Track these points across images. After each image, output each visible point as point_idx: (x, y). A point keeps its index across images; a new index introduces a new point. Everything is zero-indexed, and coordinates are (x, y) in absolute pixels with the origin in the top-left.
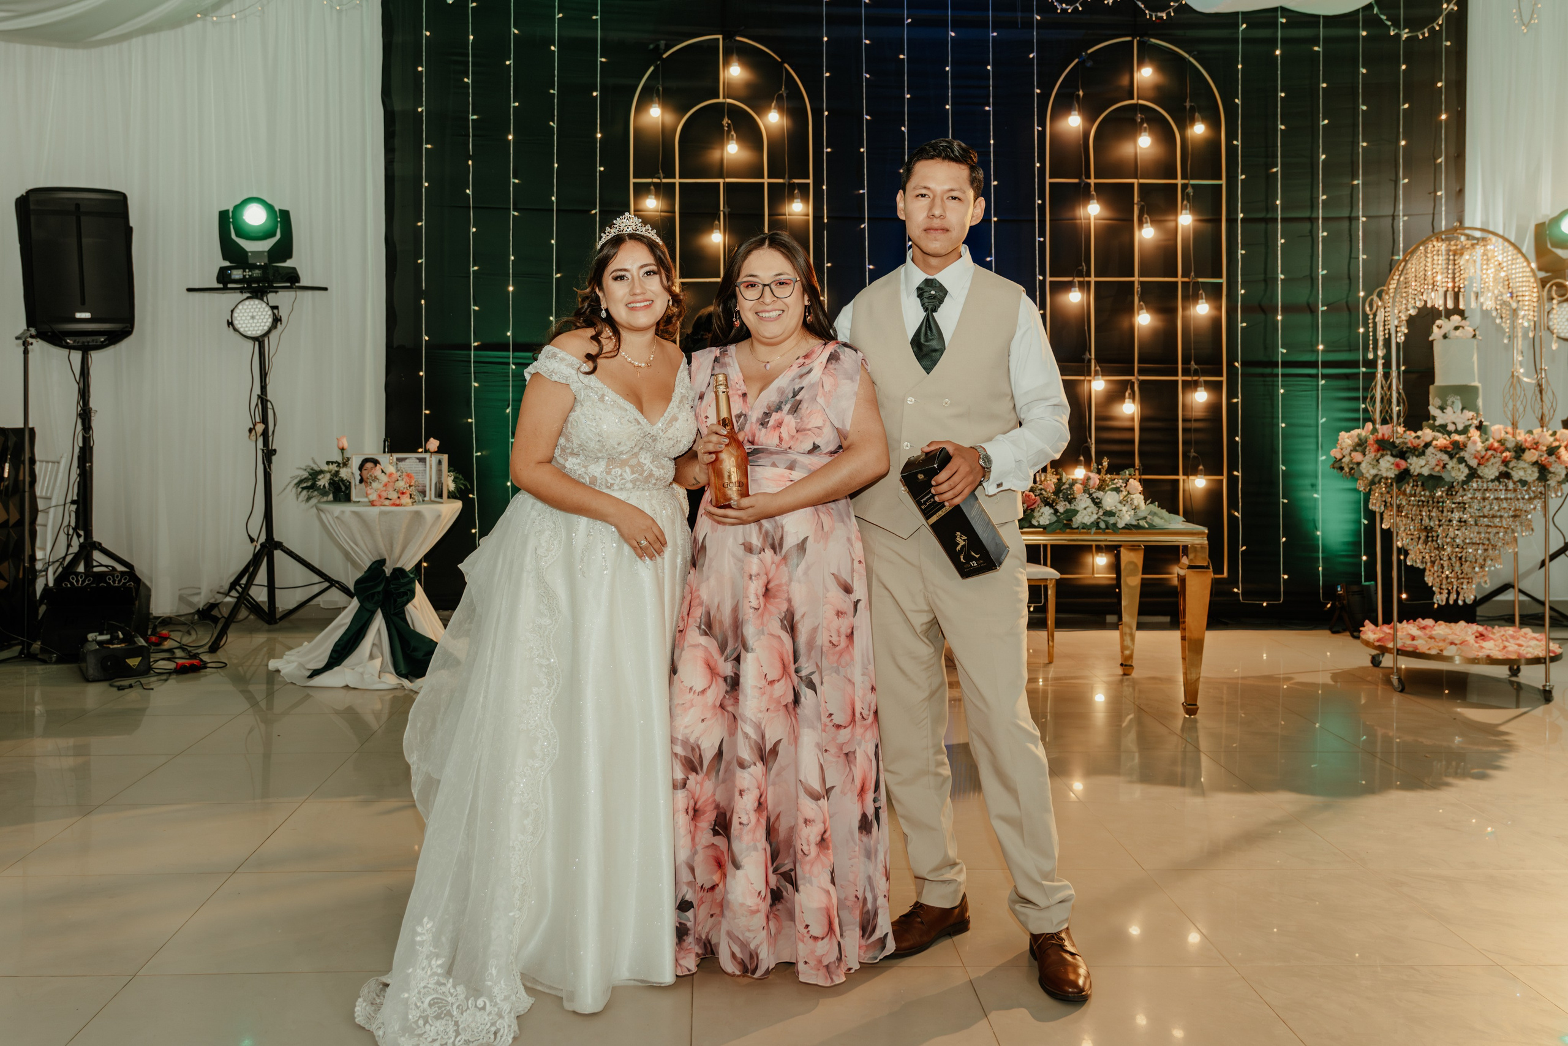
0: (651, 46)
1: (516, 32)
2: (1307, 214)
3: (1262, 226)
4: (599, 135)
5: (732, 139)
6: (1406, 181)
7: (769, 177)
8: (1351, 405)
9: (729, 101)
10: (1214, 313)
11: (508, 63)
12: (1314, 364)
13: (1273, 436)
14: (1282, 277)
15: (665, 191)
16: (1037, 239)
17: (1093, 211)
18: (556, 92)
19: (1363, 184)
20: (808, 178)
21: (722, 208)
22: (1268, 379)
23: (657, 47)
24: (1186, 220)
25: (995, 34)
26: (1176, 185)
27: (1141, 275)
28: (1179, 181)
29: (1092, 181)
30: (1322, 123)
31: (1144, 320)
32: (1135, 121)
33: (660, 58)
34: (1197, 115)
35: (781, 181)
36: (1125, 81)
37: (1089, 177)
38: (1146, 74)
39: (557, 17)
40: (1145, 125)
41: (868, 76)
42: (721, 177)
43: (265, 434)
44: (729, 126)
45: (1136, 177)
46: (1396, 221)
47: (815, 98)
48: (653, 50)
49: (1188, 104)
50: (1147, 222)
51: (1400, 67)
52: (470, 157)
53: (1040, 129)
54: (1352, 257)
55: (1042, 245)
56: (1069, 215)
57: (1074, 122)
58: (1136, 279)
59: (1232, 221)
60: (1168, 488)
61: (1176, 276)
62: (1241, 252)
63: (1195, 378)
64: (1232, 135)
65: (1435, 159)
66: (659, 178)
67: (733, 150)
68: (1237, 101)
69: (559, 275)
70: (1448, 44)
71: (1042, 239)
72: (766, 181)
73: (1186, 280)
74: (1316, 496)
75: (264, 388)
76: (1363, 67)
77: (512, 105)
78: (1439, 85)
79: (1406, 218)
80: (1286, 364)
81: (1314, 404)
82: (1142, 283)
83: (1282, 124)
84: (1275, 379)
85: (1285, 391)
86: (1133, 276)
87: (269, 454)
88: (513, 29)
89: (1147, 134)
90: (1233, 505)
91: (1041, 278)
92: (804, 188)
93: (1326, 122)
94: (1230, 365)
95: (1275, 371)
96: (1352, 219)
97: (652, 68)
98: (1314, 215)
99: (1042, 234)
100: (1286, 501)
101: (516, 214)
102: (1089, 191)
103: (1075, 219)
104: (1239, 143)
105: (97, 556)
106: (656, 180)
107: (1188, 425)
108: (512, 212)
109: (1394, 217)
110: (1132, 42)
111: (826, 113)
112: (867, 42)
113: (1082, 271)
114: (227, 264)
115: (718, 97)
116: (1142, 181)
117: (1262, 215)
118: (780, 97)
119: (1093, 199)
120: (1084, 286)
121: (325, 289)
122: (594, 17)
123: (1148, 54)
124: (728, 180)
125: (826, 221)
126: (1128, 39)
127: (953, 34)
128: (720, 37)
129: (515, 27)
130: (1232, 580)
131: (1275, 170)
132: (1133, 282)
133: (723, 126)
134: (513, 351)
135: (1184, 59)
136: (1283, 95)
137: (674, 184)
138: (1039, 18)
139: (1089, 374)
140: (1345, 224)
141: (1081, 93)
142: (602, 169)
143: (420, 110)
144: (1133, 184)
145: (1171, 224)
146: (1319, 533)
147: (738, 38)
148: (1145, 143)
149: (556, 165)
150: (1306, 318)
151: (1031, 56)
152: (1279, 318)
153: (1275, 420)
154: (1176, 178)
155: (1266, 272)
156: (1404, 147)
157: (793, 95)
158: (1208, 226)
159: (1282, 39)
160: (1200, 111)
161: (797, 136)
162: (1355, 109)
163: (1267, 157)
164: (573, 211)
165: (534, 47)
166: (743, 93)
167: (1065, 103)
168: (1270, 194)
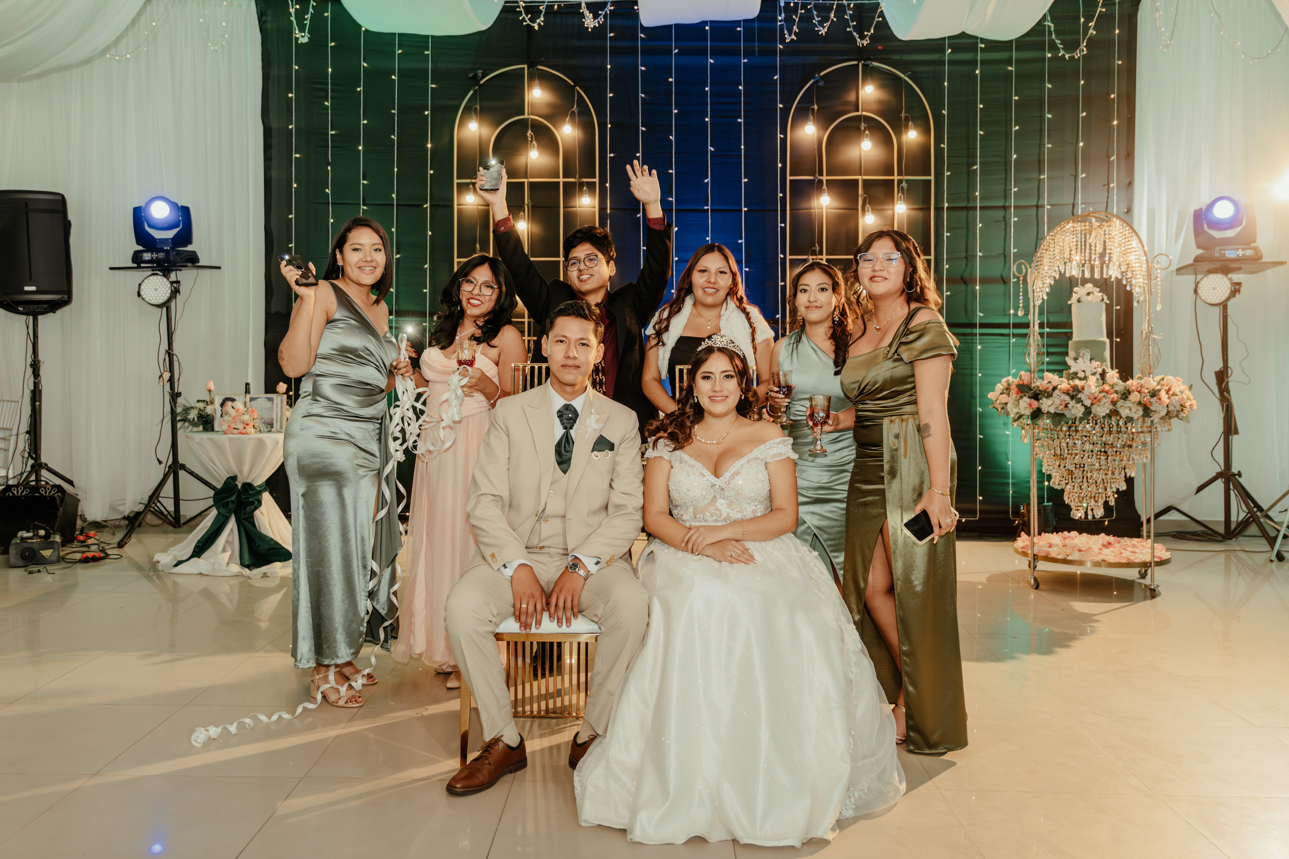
0: (471, 75)
1: (365, 65)
2: (1002, 204)
3: (963, 214)
4: (430, 145)
5: (534, 147)
6: (1084, 175)
7: (564, 177)
9: (532, 117)
11: (358, 89)
12: (1006, 326)
13: (972, 384)
14: (981, 254)
16: (779, 225)
17: (825, 203)
18: (396, 112)
19: (1050, 178)
20: (595, 177)
21: (526, 202)
22: (969, 337)
23: (475, 76)
24: (901, 209)
25: (746, 61)
26: (893, 180)
28: (896, 177)
29: (825, 178)
30: (1014, 129)
32: (859, 129)
33: (477, 83)
34: (911, 124)
35: (573, 180)
36: (852, 97)
37: (821, 174)
38: (869, 91)
39: (397, 53)
40: (867, 132)
41: (643, 96)
42: (526, 177)
43: (171, 380)
44: (532, 137)
45: (860, 174)
46: (1075, 209)
47: (601, 114)
48: (471, 78)
49: (903, 115)
50: (868, 211)
51: (1079, 82)
52: (328, 164)
53: (782, 136)
54: (1039, 238)
55: (784, 230)
56: (804, 204)
57: (810, 131)
59: (939, 210)
62: (946, 234)
64: (939, 139)
65: (1109, 157)
67: (535, 156)
68: (944, 112)
69: (398, 256)
70: (1120, 62)
71: (783, 225)
72: (561, 180)
74: (1007, 432)
75: (170, 343)
76: (1049, 83)
77: (362, 122)
78: (1112, 96)
79: (1083, 206)
80: (983, 326)
81: (1006, 357)
83: (981, 130)
84: (974, 338)
85: (982, 347)
87: (175, 396)
88: (362, 63)
89: (868, 139)
91: (782, 256)
92: (591, 186)
93: (1017, 128)
95: (974, 331)
96: (1039, 207)
97: (471, 92)
98: (1007, 204)
99: (784, 220)
100: (981, 437)
101: (365, 208)
102: (822, 186)
103: (811, 209)
104: (946, 146)
105: (44, 472)
108: (362, 207)
109: (1074, 205)
110: (858, 65)
111: (609, 126)
112: (643, 68)
113: (815, 251)
114: (140, 248)
115: (523, 114)
116: (865, 177)
117: (963, 204)
118: (573, 113)
119: (823, 191)
121: (219, 268)
122: (426, 53)
123: (870, 73)
124: (531, 180)
125: (609, 212)
126: (855, 62)
127: (712, 61)
128: (525, 66)
129: (365, 61)
131: (975, 167)
133: (527, 137)
135: (900, 78)
136: (981, 106)
138: (781, 47)
140: (1035, 210)
141: (816, 107)
142: (432, 172)
143: (290, 127)
144: (857, 180)
145: (889, 213)
146: (1010, 463)
147: (540, 67)
148: (867, 147)
149: (396, 169)
150: (1001, 287)
151: (775, 78)
152: (978, 288)
153: (974, 371)
154: (893, 175)
155: (967, 251)
156: (1082, 147)
157: (584, 111)
158: (919, 214)
159: (981, 61)
160: (914, 119)
161: (587, 148)
162: (1042, 117)
163: (968, 157)
164: (410, 205)
165: (379, 77)
166: (545, 111)
167: (803, 113)
168: (971, 187)
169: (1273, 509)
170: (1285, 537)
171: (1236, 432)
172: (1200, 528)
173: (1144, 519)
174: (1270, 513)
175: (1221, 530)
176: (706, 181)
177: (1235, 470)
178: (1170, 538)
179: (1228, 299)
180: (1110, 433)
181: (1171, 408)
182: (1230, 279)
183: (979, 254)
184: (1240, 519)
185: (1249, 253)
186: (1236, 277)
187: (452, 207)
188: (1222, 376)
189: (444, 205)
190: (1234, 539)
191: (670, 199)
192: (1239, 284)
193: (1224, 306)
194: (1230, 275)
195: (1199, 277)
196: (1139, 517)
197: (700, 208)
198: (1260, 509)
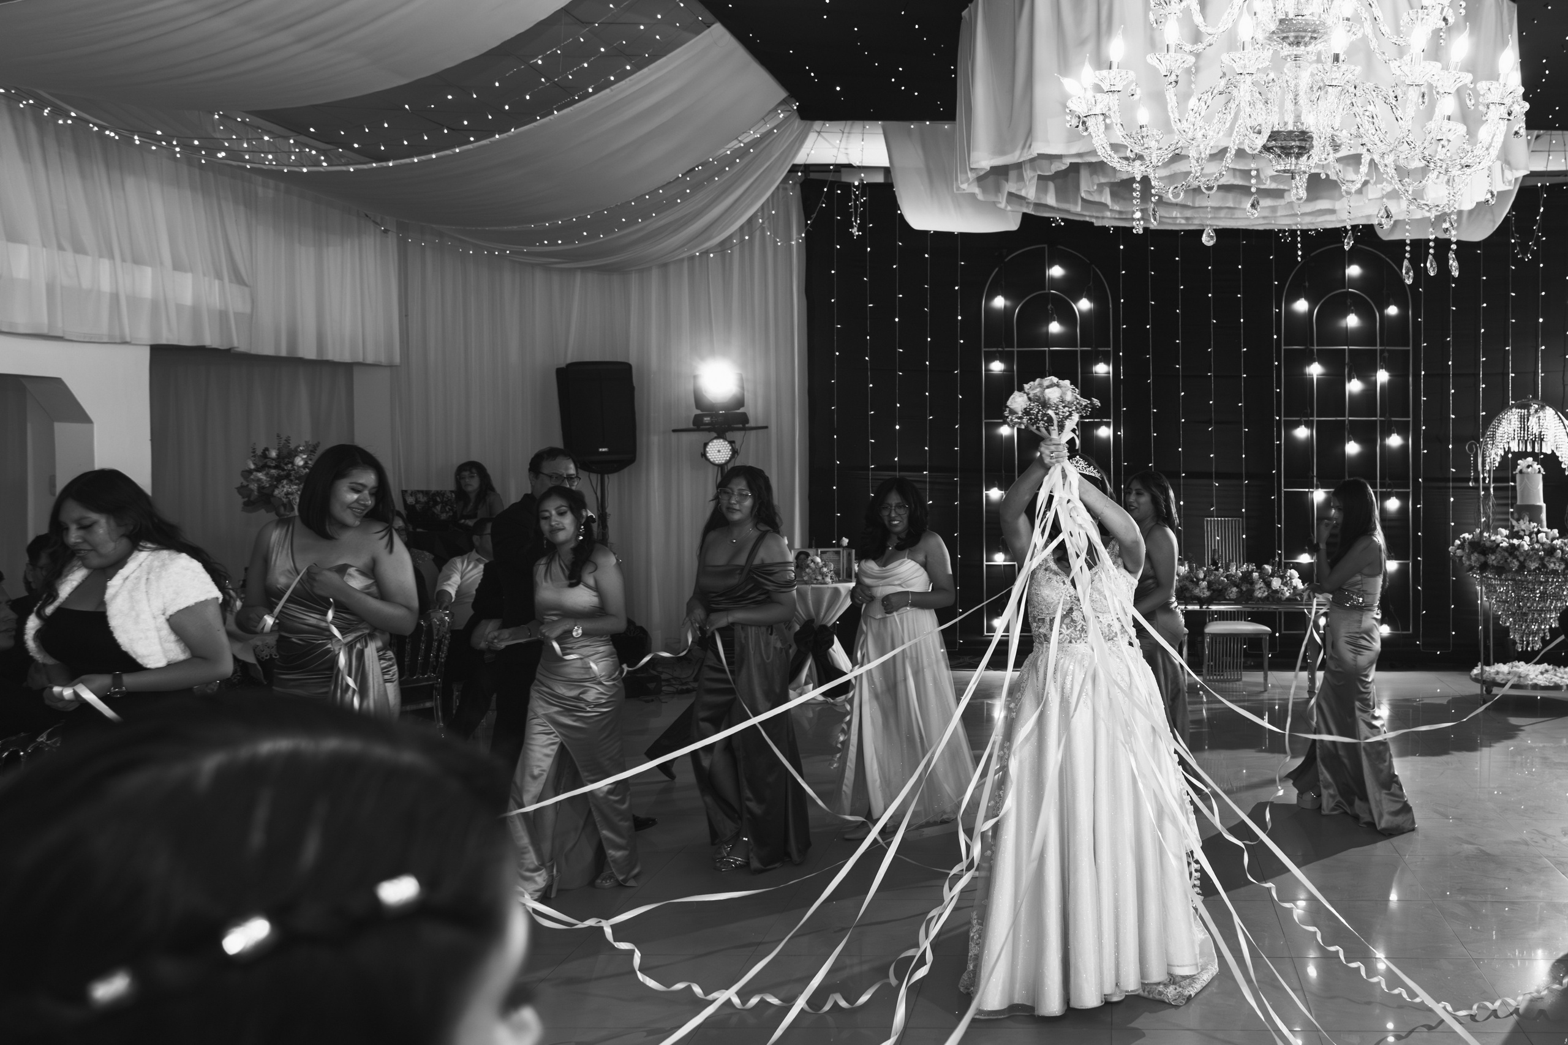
0: (996, 255)
1: (901, 245)
2: (1471, 371)
3: (1439, 379)
4: (959, 318)
5: (1055, 320)
6: (1543, 347)
7: (1081, 346)
8: (1503, 509)
9: (1052, 291)
10: (1403, 443)
11: (895, 267)
13: (1446, 532)
14: (1453, 417)
15: (1008, 356)
16: (1275, 390)
17: (1315, 370)
18: (928, 287)
19: (1512, 349)
21: (1047, 369)
22: (1442, 491)
23: (1001, 255)
24: (1382, 376)
25: (1245, 243)
26: (1376, 350)
27: (1351, 415)
28: (1378, 348)
29: (1315, 348)
30: (1482, 306)
31: (1352, 448)
32: (1345, 305)
33: (1003, 262)
34: (1391, 299)
35: (1089, 349)
36: (1338, 275)
37: (1313, 346)
38: (1354, 270)
39: (930, 233)
40: (1353, 308)
41: (1152, 274)
42: (1047, 346)
44: (1051, 310)
45: (1347, 345)
46: (1536, 376)
47: (1114, 289)
48: (998, 257)
49: (1384, 293)
50: (1354, 378)
51: (1540, 265)
52: (868, 334)
53: (1277, 310)
54: (1504, 403)
55: (1279, 394)
56: (1298, 372)
57: (1301, 306)
58: (1346, 418)
61: (1376, 417)
62: (1423, 399)
63: (1389, 490)
64: (1416, 315)
65: (1565, 332)
66: (1002, 348)
67: (1055, 328)
68: (1420, 290)
69: (929, 417)
71: (1278, 390)
72: (1079, 349)
73: (1383, 419)
76: (1513, 265)
77: (898, 296)
79: (1543, 374)
80: (1455, 480)
81: (1475, 508)
82: (1350, 422)
83: (1453, 306)
84: (1447, 491)
85: (1455, 499)
86: (1344, 416)
88: (899, 243)
89: (1354, 313)
90: (1416, 582)
91: (1277, 418)
92: (1106, 354)
93: (1486, 305)
94: (1415, 480)
95: (1447, 485)
96: (1504, 375)
97: (997, 269)
98: (1476, 372)
99: (1279, 387)
100: (1455, 578)
101: (901, 374)
102: (1314, 355)
103: (1302, 375)
104: (1422, 320)
106: (1000, 349)
108: (898, 373)
109: (1536, 373)
111: (1122, 301)
112: (1152, 250)
113: (1307, 413)
114: (699, 411)
115: (1045, 290)
116: (1350, 347)
117: (1438, 372)
118: (1089, 289)
119: (1316, 361)
120: (1309, 425)
121: (766, 427)
123: (1356, 256)
124: (1052, 349)
125: (1122, 378)
128: (1046, 246)
129: (900, 241)
130: (1416, 636)
131: (1447, 340)
132: (1344, 421)
133: (1047, 311)
134: (899, 471)
135: (1382, 260)
136: (1454, 286)
137: (1012, 352)
139: (1313, 488)
140: (1500, 377)
142: (962, 342)
143: (833, 301)
144: (1343, 351)
145: (1374, 378)
146: (1479, 601)
147: (1061, 248)
148: (1352, 321)
149: (929, 339)
151: (1270, 258)
152: (1451, 446)
153: (1447, 521)
154: (1376, 346)
155: (1441, 414)
156: (1543, 324)
157: (1099, 288)
158: (1399, 380)
160: (1393, 297)
161: (1102, 317)
162: (1507, 294)
163: (1442, 330)
164: (942, 372)
165: (911, 256)
166: (1062, 286)
167: (1296, 291)
168: (1444, 357)
176: (1209, 350)
187: (980, 374)
189: (973, 370)
191: (1177, 366)
197: (1202, 374)
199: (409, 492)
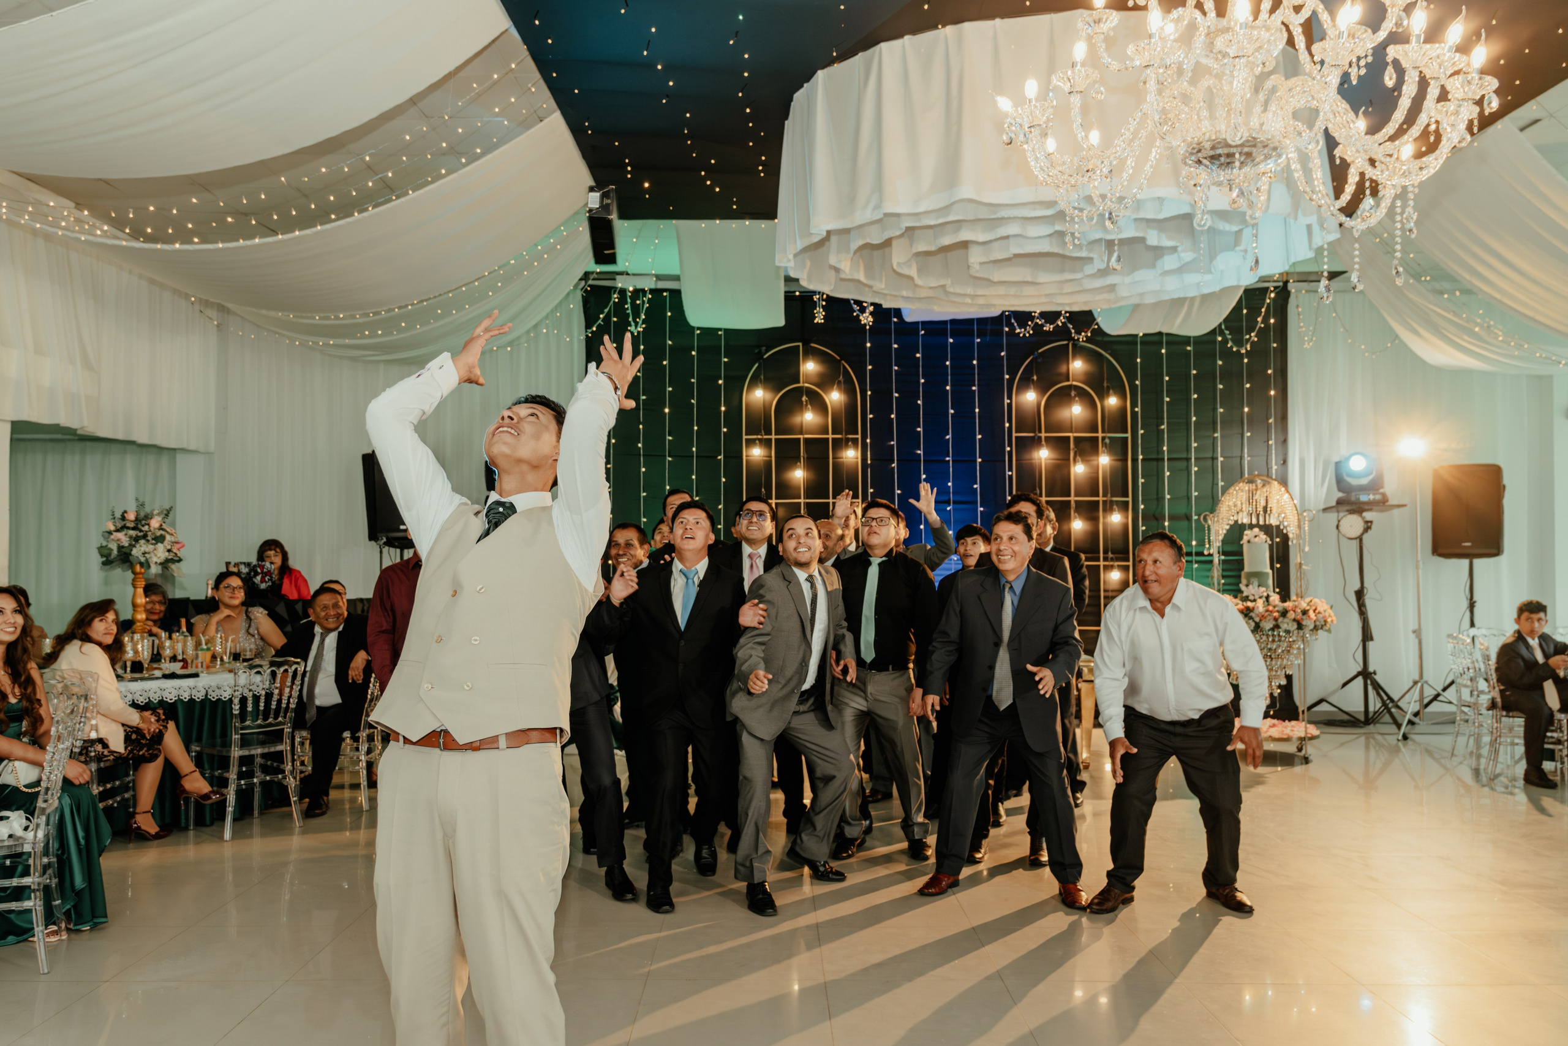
0: (756, 351)
1: (671, 342)
2: (1184, 455)
3: (1155, 463)
4: (723, 409)
5: (808, 410)
6: (1249, 434)
7: (833, 434)
9: (806, 385)
10: (1124, 520)
11: (665, 362)
15: (767, 443)
16: (1007, 473)
17: (1043, 455)
18: (695, 381)
19: (1222, 436)
20: (857, 434)
21: (802, 454)
23: (760, 352)
24: (1104, 460)
25: (979, 341)
26: (1097, 437)
27: (1076, 495)
28: (1100, 435)
29: (1043, 435)
30: (1193, 397)
31: (1078, 525)
32: (1070, 395)
33: (760, 359)
34: (1111, 391)
35: (839, 436)
36: (1063, 369)
37: (1040, 432)
38: (1078, 365)
39: (697, 333)
40: (1076, 399)
41: (896, 368)
42: (801, 433)
44: (806, 402)
45: (1071, 432)
46: (1242, 460)
47: (862, 383)
48: (757, 353)
49: (1105, 384)
50: (1079, 462)
51: (1244, 360)
52: (640, 423)
53: (1008, 401)
54: (1214, 484)
55: (1011, 477)
56: (1027, 456)
57: (1031, 397)
58: (1073, 498)
59: (1135, 460)
60: (1093, 635)
61: (1098, 496)
62: (1141, 481)
63: (1111, 563)
64: (1134, 404)
65: (1268, 419)
66: (761, 435)
67: (809, 417)
68: (1137, 383)
70: (1275, 345)
71: (1010, 473)
72: (830, 436)
73: (1105, 499)
76: (1220, 360)
77: (668, 389)
78: (1270, 372)
79: (1249, 458)
82: (1076, 502)
83: (1167, 398)
86: (1069, 495)
88: (668, 341)
89: (1077, 405)
92: (855, 441)
93: (1196, 396)
96: (1214, 459)
97: (757, 365)
98: (1189, 457)
99: (1010, 469)
101: (670, 459)
102: (1041, 441)
103: (1031, 459)
104: (1139, 410)
106: (759, 437)
107: (1107, 594)
108: (668, 458)
109: (1241, 458)
110: (1068, 344)
111: (869, 393)
112: (896, 346)
115: (799, 382)
116: (1075, 435)
117: (1154, 456)
118: (839, 382)
119: (1042, 446)
122: (719, 333)
123: (1079, 351)
124: (806, 436)
125: (869, 462)
126: (1066, 342)
127: (952, 341)
128: (800, 344)
129: (670, 339)
131: (1163, 427)
132: (1070, 501)
133: (802, 402)
135: (1103, 356)
136: (1167, 379)
137: (771, 439)
138: (1007, 330)
140: (1211, 461)
141: (1035, 378)
142: (725, 430)
144: (1069, 438)
145: (1095, 463)
147: (813, 345)
148: (1076, 410)
149: (696, 428)
150: (1185, 523)
151: (1003, 354)
152: (1166, 524)
154: (1098, 433)
155: (1157, 494)
156: (1248, 413)
157: (848, 381)
158: (1119, 464)
159: (1167, 343)
160: (1113, 388)
161: (851, 408)
162: (1215, 387)
163: (1157, 418)
164: (707, 458)
165: (680, 353)
166: (815, 380)
167: (1025, 384)
168: (1160, 443)
169: (1402, 701)
170: (1411, 722)
171: (1372, 639)
172: (1346, 717)
173: (1300, 710)
174: (1400, 704)
175: (1362, 718)
176: (947, 437)
177: (1371, 669)
178: (1322, 725)
179: (1362, 534)
180: (1273, 641)
181: (1318, 623)
182: (1363, 518)
183: (1168, 497)
184: (1377, 709)
185: (1378, 497)
186: (1368, 515)
187: (742, 459)
188: (1360, 594)
189: (734, 456)
190: (1372, 725)
191: (919, 452)
192: (1371, 522)
193: (1360, 539)
194: (1365, 514)
195: (1341, 514)
196: (1297, 708)
197: (941, 458)
198: (1392, 700)
199: (233, 564)
